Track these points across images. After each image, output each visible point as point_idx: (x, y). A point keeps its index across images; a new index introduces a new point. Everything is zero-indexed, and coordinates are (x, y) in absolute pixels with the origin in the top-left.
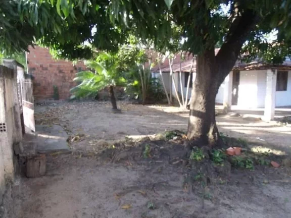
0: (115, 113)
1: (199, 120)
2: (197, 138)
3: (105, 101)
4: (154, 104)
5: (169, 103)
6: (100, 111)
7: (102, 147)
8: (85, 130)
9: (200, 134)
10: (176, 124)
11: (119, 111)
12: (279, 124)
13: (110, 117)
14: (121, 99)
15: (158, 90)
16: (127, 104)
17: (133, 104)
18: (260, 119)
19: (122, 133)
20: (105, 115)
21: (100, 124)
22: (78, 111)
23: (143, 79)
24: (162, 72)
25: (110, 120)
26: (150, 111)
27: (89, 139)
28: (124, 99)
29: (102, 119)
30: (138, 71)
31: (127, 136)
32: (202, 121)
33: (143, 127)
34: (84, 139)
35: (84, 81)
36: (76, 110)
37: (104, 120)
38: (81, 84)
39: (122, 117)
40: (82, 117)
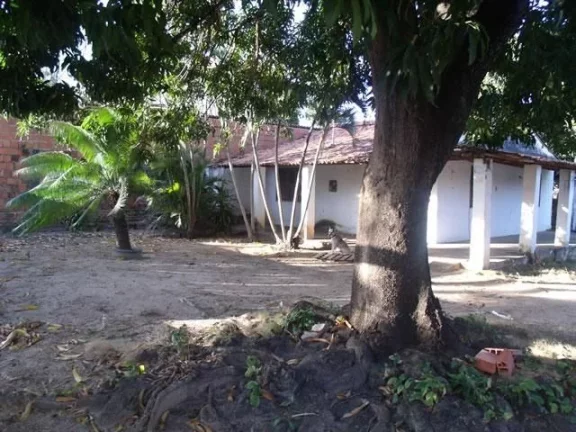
0: (126, 259)
1: (390, 277)
2: (387, 326)
3: (98, 230)
4: (214, 236)
5: (250, 234)
6: (88, 254)
7: (99, 366)
8: (46, 308)
9: (393, 316)
10: (285, 285)
11: (136, 255)
12: (503, 276)
13: (114, 270)
14: (135, 227)
15: (222, 206)
16: (151, 237)
17: (164, 236)
18: (461, 266)
19: (153, 315)
20: (101, 263)
21: (89, 289)
22: (28, 255)
23: (190, 180)
24: (234, 166)
25: (115, 276)
26: (209, 252)
27: (59, 337)
28: (143, 227)
29: (94, 275)
30: (178, 162)
31: (168, 322)
32: (396, 277)
33: (206, 294)
34: (42, 338)
35: (46, 179)
36: (24, 253)
37: (98, 278)
38: (38, 187)
39: (146, 270)
40: (39, 272)
